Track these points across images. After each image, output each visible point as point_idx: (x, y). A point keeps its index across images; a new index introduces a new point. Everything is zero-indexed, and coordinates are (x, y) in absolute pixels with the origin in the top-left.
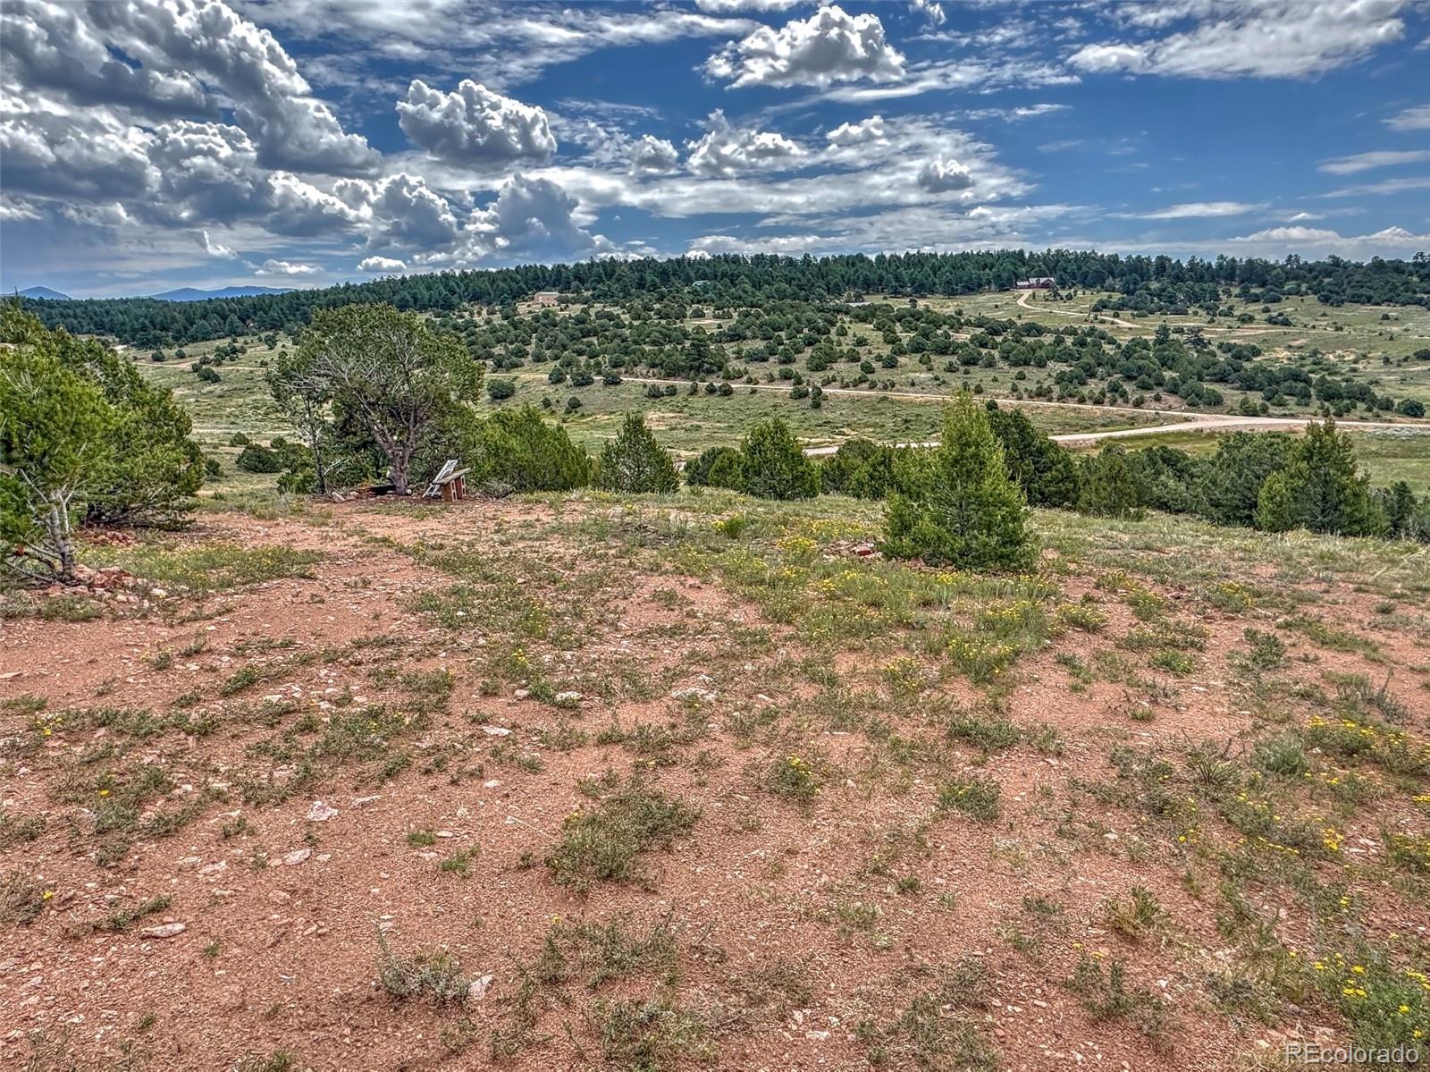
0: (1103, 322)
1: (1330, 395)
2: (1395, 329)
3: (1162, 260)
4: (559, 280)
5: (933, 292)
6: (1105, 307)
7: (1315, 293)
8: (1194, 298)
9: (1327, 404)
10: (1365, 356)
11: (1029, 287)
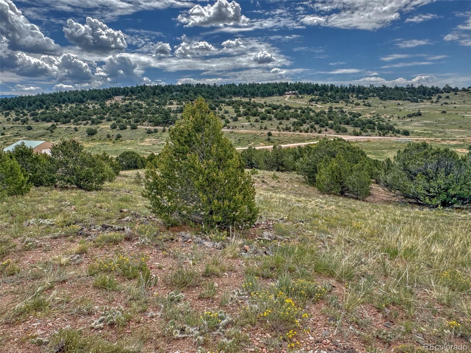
0: (312, 105)
1: (381, 128)
2: (401, 108)
3: (332, 86)
4: (124, 92)
5: (257, 96)
6: (313, 101)
7: (378, 96)
8: (342, 98)
9: (380, 131)
10: (392, 116)
11: (289, 94)
